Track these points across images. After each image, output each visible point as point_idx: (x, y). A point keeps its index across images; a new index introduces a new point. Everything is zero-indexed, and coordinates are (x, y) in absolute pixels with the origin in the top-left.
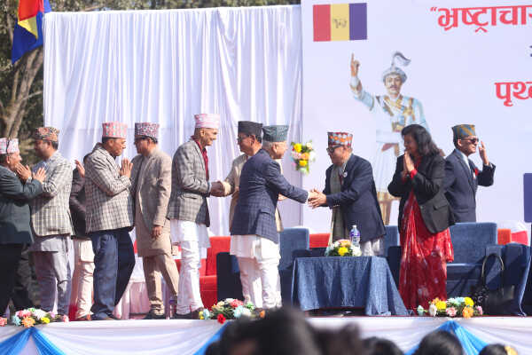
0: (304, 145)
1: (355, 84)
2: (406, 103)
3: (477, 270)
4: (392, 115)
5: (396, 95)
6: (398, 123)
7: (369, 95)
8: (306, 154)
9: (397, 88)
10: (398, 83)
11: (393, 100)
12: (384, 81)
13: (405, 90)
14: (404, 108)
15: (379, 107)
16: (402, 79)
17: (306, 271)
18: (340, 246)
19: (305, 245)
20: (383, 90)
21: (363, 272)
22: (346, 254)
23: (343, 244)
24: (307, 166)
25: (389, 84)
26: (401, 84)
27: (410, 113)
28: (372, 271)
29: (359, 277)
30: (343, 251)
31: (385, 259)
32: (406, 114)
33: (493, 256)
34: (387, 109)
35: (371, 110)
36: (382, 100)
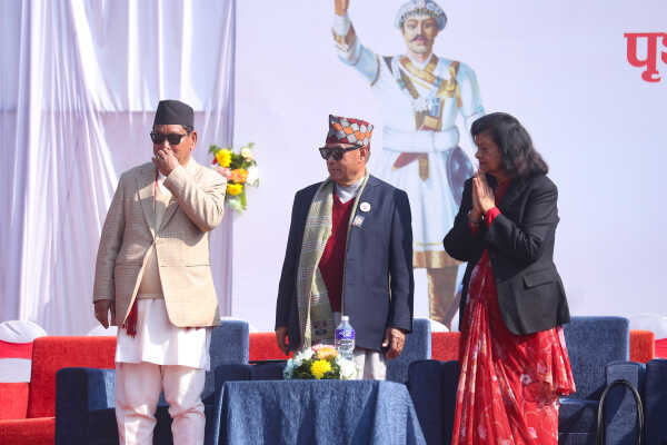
0: (236, 152)
1: (342, 31)
2: (444, 72)
3: (588, 413)
4: (415, 95)
5: (425, 55)
6: (427, 113)
7: (369, 53)
8: (241, 170)
9: (426, 40)
10: (428, 31)
11: (419, 65)
12: (402, 25)
14: (440, 83)
16: (437, 22)
17: (245, 407)
18: (314, 358)
19: (241, 357)
20: (397, 44)
21: (361, 412)
22: (327, 376)
23: (322, 354)
24: (242, 196)
25: (411, 33)
26: (435, 34)
27: (452, 93)
28: (380, 416)
29: (353, 420)
30: (321, 368)
31: (405, 386)
32: (444, 95)
33: (621, 385)
34: (405, 82)
35: (373, 84)
36: (396, 65)
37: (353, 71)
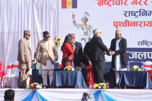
0: (58, 38)
1: (73, 21)
2: (88, 27)
4: (84, 30)
5: (85, 24)
6: (86, 33)
7: (77, 24)
8: (59, 41)
9: (85, 22)
10: (86, 21)
12: (82, 20)
13: (88, 23)
14: (87, 28)
15: (80, 28)
16: (87, 20)
17: (58, 75)
18: (68, 68)
19: (58, 67)
20: (82, 23)
21: (75, 75)
22: (70, 70)
23: (69, 67)
24: (59, 45)
25: (83, 21)
26: (87, 21)
27: (89, 30)
28: (77, 76)
29: (74, 76)
30: (69, 69)
31: (81, 72)
32: (88, 30)
34: (82, 28)
35: (78, 29)
36: (81, 26)
37: (75, 27)
